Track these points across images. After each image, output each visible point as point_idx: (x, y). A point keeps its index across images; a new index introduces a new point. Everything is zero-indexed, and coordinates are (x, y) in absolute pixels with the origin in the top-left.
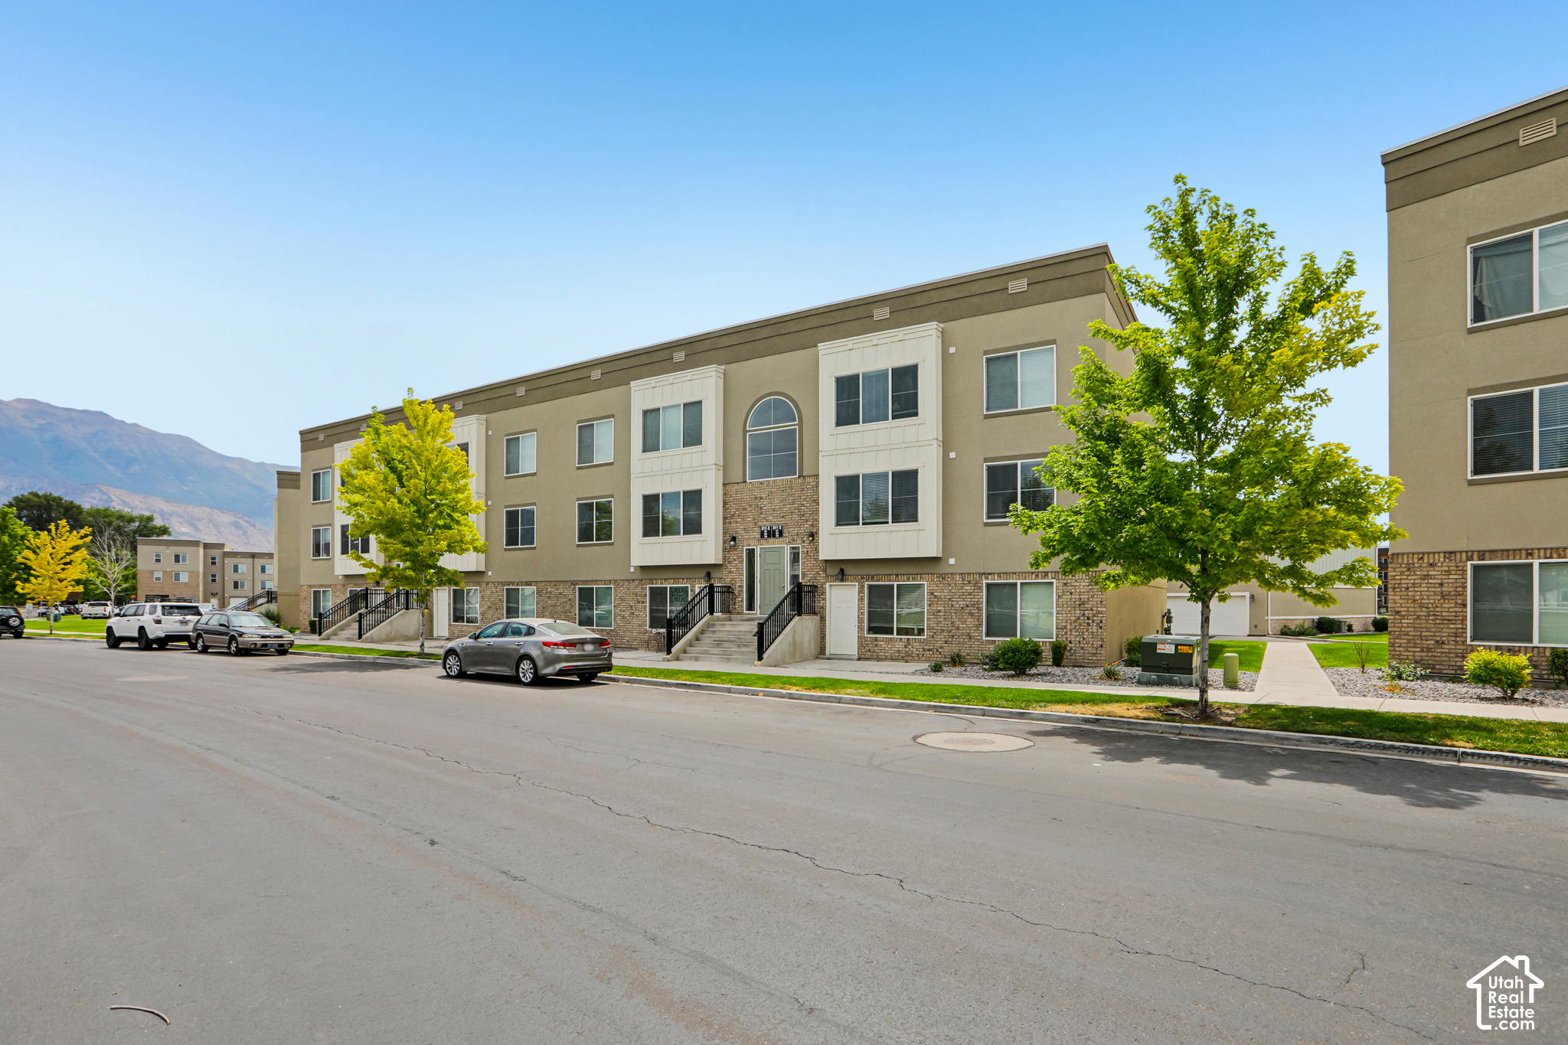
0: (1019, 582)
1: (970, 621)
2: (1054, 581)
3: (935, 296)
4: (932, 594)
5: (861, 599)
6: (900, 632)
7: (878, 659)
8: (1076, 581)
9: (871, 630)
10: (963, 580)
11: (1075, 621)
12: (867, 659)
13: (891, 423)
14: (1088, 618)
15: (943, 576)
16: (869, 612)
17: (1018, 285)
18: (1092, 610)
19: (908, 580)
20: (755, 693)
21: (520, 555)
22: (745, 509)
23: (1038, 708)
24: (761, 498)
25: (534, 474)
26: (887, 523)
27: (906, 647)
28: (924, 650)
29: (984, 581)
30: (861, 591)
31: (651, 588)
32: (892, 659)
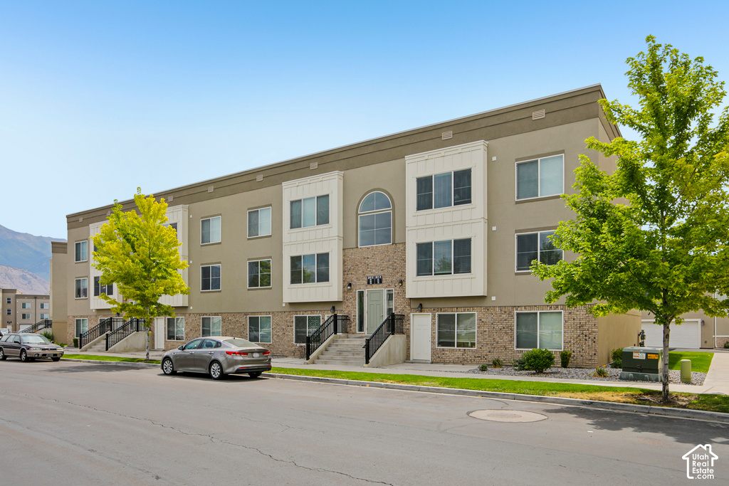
0: (538, 312)
1: (506, 338)
2: (562, 311)
3: (484, 123)
4: (481, 320)
5: (433, 324)
6: (459, 345)
7: (445, 363)
8: (577, 311)
9: (440, 344)
10: (501, 310)
11: (577, 338)
12: (437, 363)
13: (453, 207)
14: (586, 336)
15: (487, 308)
16: (439, 332)
17: (539, 114)
18: (588, 330)
19: (465, 311)
20: (364, 385)
21: (211, 295)
22: (357, 265)
23: (551, 395)
24: (368, 258)
25: (220, 243)
26: (451, 273)
27: (463, 355)
28: (475, 357)
29: (515, 312)
30: (433, 318)
31: (296, 317)
32: (454, 363)
